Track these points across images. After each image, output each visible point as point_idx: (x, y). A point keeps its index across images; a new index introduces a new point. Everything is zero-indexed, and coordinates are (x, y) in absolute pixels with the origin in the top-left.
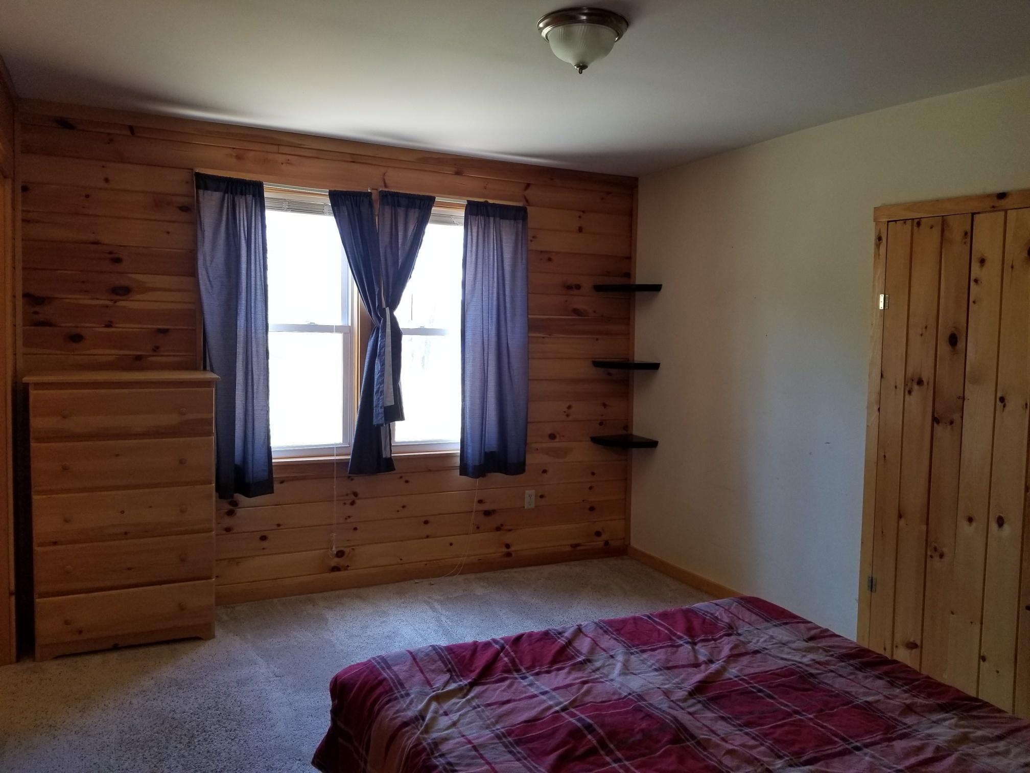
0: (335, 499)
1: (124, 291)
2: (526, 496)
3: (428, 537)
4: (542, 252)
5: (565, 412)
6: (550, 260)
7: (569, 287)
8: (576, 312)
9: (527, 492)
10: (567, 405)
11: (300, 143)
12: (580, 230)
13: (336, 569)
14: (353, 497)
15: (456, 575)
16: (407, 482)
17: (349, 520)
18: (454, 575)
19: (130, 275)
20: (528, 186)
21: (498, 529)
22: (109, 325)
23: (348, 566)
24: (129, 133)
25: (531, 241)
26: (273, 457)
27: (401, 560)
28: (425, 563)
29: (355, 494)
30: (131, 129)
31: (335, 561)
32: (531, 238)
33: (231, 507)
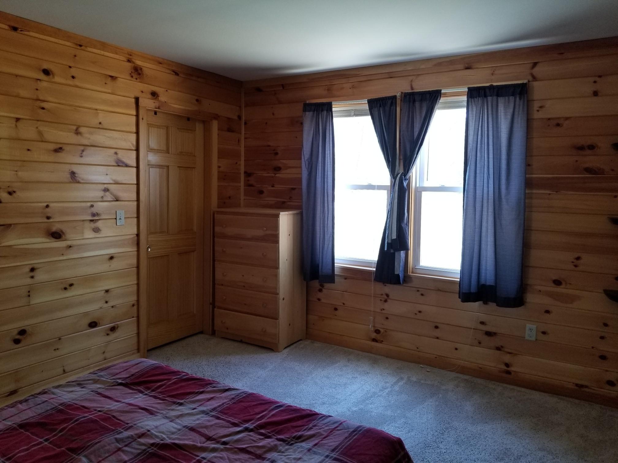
0: (372, 295)
1: (278, 169)
2: (527, 329)
3: (438, 338)
4: (549, 119)
5: (573, 262)
6: (558, 125)
7: (581, 148)
8: (588, 170)
9: (527, 325)
10: (577, 255)
11: (358, 73)
12: (596, 94)
13: (374, 340)
14: (386, 297)
15: (454, 372)
16: (422, 295)
17: (383, 311)
18: (453, 372)
19: (281, 161)
20: (535, 64)
21: (498, 349)
22: (273, 186)
23: (382, 341)
24: (282, 88)
25: (538, 111)
26: (335, 262)
27: (417, 348)
28: (435, 356)
29: (387, 295)
30: (283, 86)
31: (374, 335)
32: (538, 109)
33: (321, 288)
